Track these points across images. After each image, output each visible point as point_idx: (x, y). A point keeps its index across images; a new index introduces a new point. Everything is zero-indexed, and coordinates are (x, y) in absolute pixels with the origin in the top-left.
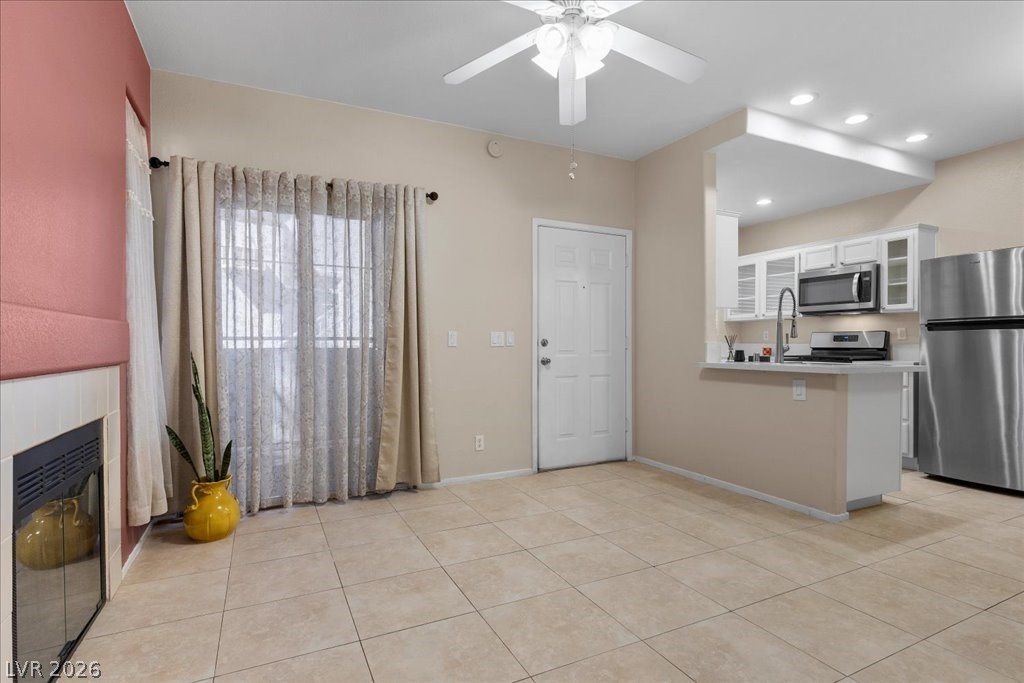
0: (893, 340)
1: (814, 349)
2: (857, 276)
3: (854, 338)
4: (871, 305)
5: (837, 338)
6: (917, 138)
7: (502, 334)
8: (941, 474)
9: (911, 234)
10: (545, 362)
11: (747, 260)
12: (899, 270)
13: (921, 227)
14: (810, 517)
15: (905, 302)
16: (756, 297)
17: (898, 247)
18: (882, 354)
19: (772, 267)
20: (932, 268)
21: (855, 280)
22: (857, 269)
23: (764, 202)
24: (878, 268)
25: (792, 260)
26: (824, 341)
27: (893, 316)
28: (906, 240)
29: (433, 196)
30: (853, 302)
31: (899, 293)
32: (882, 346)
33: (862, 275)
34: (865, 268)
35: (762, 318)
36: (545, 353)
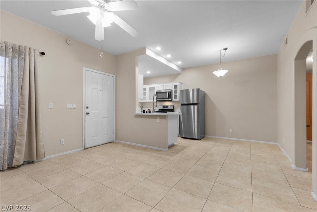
0: (175, 107)
1: (159, 109)
2: (168, 92)
3: (167, 107)
4: (170, 99)
5: (164, 107)
6: (179, 63)
7: (72, 104)
8: (183, 137)
9: (178, 84)
10: (88, 114)
11: (145, 86)
12: (176, 92)
13: (180, 83)
14: (161, 151)
15: (177, 99)
16: (146, 96)
17: (176, 87)
18: (172, 111)
19: (150, 89)
20: (182, 91)
21: (168, 94)
22: (168, 91)
23: (149, 72)
24: (172, 91)
25: (154, 87)
26: (161, 108)
27: (175, 102)
28: (177, 85)
29: (43, 54)
30: (167, 98)
31: (176, 97)
32: (173, 109)
33: (169, 92)
34: (169, 91)
35: (148, 102)
36: (87, 111)
